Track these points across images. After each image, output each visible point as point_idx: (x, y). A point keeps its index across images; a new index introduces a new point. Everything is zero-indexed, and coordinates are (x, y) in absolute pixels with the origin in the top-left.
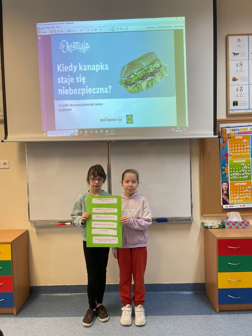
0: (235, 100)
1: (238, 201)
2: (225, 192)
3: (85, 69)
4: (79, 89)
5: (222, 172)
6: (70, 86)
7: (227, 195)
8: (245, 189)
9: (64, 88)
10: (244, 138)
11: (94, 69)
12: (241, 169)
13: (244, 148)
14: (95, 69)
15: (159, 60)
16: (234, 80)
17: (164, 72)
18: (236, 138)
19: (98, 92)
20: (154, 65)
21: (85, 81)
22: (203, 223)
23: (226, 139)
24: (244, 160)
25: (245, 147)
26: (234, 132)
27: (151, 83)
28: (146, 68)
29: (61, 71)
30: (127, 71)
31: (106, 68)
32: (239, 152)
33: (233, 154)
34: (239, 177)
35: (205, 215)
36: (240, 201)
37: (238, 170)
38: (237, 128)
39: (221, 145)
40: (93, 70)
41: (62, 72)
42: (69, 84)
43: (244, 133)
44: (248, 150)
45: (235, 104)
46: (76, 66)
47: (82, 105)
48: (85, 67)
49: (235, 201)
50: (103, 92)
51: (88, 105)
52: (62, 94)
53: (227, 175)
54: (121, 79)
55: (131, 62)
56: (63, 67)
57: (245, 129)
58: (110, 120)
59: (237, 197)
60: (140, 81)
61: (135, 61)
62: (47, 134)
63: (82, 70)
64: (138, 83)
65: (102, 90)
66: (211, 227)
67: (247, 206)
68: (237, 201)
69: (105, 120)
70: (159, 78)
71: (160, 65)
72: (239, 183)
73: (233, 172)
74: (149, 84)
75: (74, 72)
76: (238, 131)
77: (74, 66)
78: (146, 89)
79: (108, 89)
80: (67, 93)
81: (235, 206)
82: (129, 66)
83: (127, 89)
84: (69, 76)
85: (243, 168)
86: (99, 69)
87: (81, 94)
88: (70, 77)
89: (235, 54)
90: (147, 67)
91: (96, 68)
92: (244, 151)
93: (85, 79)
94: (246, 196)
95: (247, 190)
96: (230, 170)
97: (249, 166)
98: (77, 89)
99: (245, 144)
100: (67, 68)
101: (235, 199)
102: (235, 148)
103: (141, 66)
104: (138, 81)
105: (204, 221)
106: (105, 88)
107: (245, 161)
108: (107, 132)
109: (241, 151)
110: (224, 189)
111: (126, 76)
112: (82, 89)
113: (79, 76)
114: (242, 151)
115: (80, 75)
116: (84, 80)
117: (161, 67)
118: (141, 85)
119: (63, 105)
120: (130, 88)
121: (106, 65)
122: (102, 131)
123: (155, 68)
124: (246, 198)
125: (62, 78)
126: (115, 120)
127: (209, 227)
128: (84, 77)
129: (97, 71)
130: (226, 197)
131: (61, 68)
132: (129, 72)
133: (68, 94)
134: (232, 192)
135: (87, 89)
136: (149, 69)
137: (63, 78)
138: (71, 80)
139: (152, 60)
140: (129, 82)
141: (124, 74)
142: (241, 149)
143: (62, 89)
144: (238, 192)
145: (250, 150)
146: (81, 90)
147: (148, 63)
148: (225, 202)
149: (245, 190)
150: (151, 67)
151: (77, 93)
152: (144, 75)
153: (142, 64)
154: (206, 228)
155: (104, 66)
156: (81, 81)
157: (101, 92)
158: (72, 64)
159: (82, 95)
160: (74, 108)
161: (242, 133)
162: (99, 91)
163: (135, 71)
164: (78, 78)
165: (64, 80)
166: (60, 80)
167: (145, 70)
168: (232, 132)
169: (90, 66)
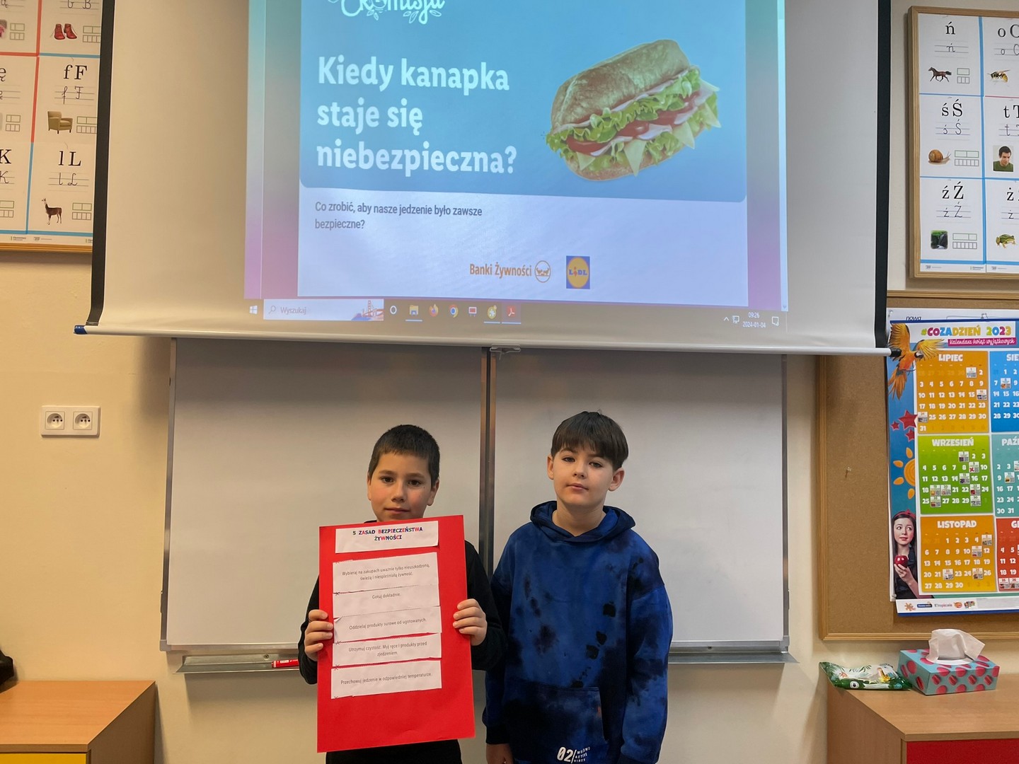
0: (939, 228)
1: (949, 585)
2: (904, 552)
3: (424, 82)
4: (398, 153)
5: (893, 477)
6: (361, 137)
7: (911, 563)
8: (972, 543)
9: (338, 142)
10: (969, 360)
11: (455, 83)
12: (959, 470)
13: (967, 395)
14: (459, 85)
15: (690, 71)
16: (936, 158)
17: (708, 112)
18: (940, 359)
19: (465, 167)
20: (672, 85)
21: (420, 125)
22: (826, 668)
23: (909, 363)
24: (969, 437)
25: (972, 394)
26: (934, 337)
27: (661, 149)
28: (645, 95)
29: (332, 81)
30: (576, 99)
31: (502, 84)
32: (952, 411)
33: (932, 417)
34: (951, 501)
35: (830, 637)
36: (955, 585)
37: (950, 473)
38: (946, 325)
39: (891, 383)
40: (452, 85)
41: (337, 85)
42: (359, 131)
43: (970, 342)
44: (982, 405)
45: (939, 240)
46: (391, 68)
47: (403, 210)
48: (422, 74)
49: (939, 586)
50: (485, 169)
51: (428, 211)
52: (329, 163)
53: (911, 490)
54: (554, 128)
55: (591, 71)
56: (340, 68)
57: (970, 329)
58: (508, 271)
59: (944, 571)
60: (622, 139)
61: (605, 66)
62: (261, 309)
63: (412, 83)
64: (613, 144)
65: (481, 160)
66: (861, 682)
67: (979, 606)
68: (944, 585)
69: (487, 270)
70: (690, 134)
71: (693, 87)
72: (952, 522)
73: (930, 482)
74: (651, 150)
75: (383, 88)
76: (949, 337)
77: (382, 67)
78: (640, 167)
79: (505, 157)
80: (351, 162)
81: (939, 606)
82: (584, 82)
83: (572, 165)
84: (361, 101)
85: (964, 468)
86: (474, 86)
87: (404, 170)
88: (366, 107)
89: (937, 74)
90: (647, 90)
91: (462, 81)
92: (967, 405)
93: (420, 117)
94: (974, 570)
95: (980, 547)
96: (922, 473)
97: (986, 462)
98: (390, 153)
99: (972, 384)
100: (357, 74)
101: (939, 580)
102: (937, 395)
103: (627, 88)
104: (616, 137)
105: (832, 659)
106: (493, 156)
107: (971, 442)
108: (492, 313)
109: (958, 406)
110: (901, 542)
111: (572, 117)
112: (407, 152)
113: (399, 106)
114: (962, 405)
115: (404, 102)
116: (417, 121)
117: (696, 94)
118: (623, 151)
119: (334, 207)
120: (584, 161)
121: (499, 73)
122: (473, 310)
123: (675, 96)
124: (976, 577)
125: (335, 108)
126: (522, 272)
127: (852, 683)
128: (415, 110)
129: (466, 93)
130: (908, 569)
131: (334, 71)
132: (584, 104)
133: (353, 166)
134: (927, 553)
135: (425, 154)
136: (655, 100)
137: (338, 109)
138: (369, 117)
139: (665, 67)
140: (582, 139)
141: (567, 110)
142: (957, 400)
143: (333, 147)
144: (948, 552)
145: (987, 405)
146: (403, 157)
147: (652, 77)
148: (904, 591)
149: (974, 548)
150: (661, 94)
151: (386, 166)
152: (635, 119)
153: (629, 79)
154: (844, 686)
155: (495, 74)
156: (404, 124)
157: (477, 168)
158: (374, 59)
159: (408, 174)
160: (372, 219)
161: (963, 343)
162: (472, 163)
163: (606, 101)
164: (397, 112)
165: (340, 115)
166: (328, 115)
167: (639, 102)
168: (927, 337)
169: (442, 71)
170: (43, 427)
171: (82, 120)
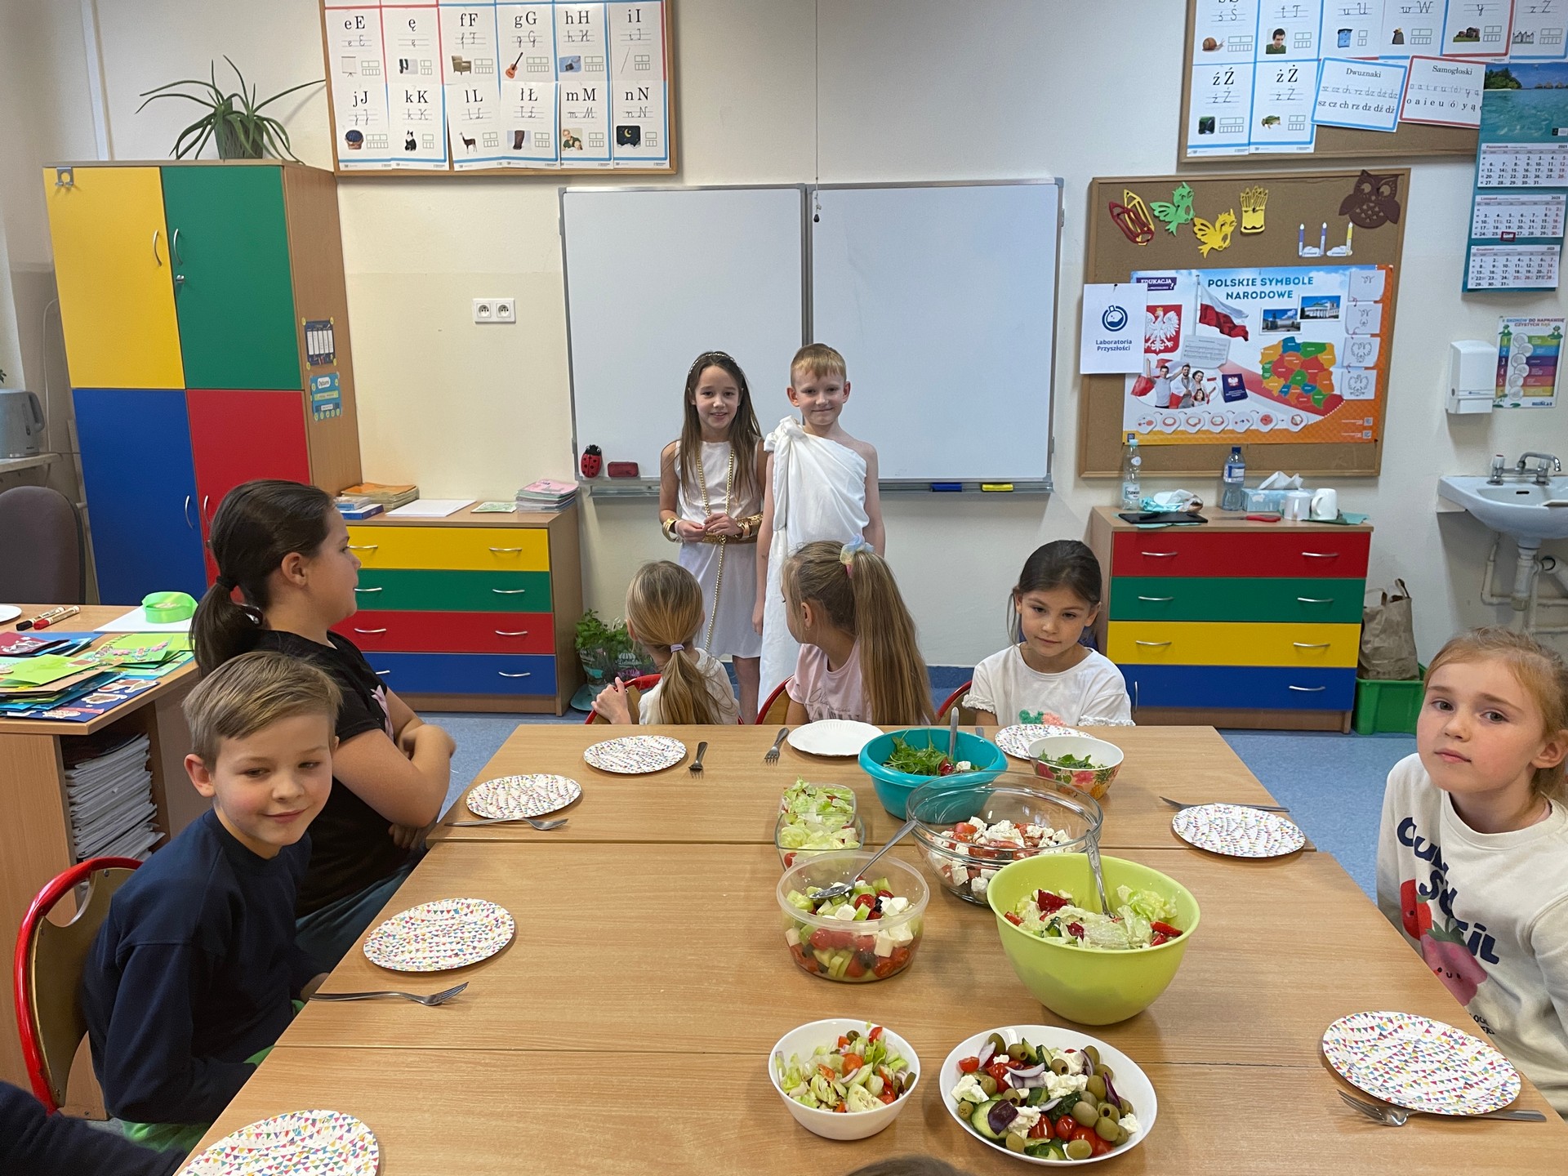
0: (1208, 114)
16: (1210, 46)
35: (1087, 475)
45: (1207, 126)
170: (476, 316)
171: (479, 62)
